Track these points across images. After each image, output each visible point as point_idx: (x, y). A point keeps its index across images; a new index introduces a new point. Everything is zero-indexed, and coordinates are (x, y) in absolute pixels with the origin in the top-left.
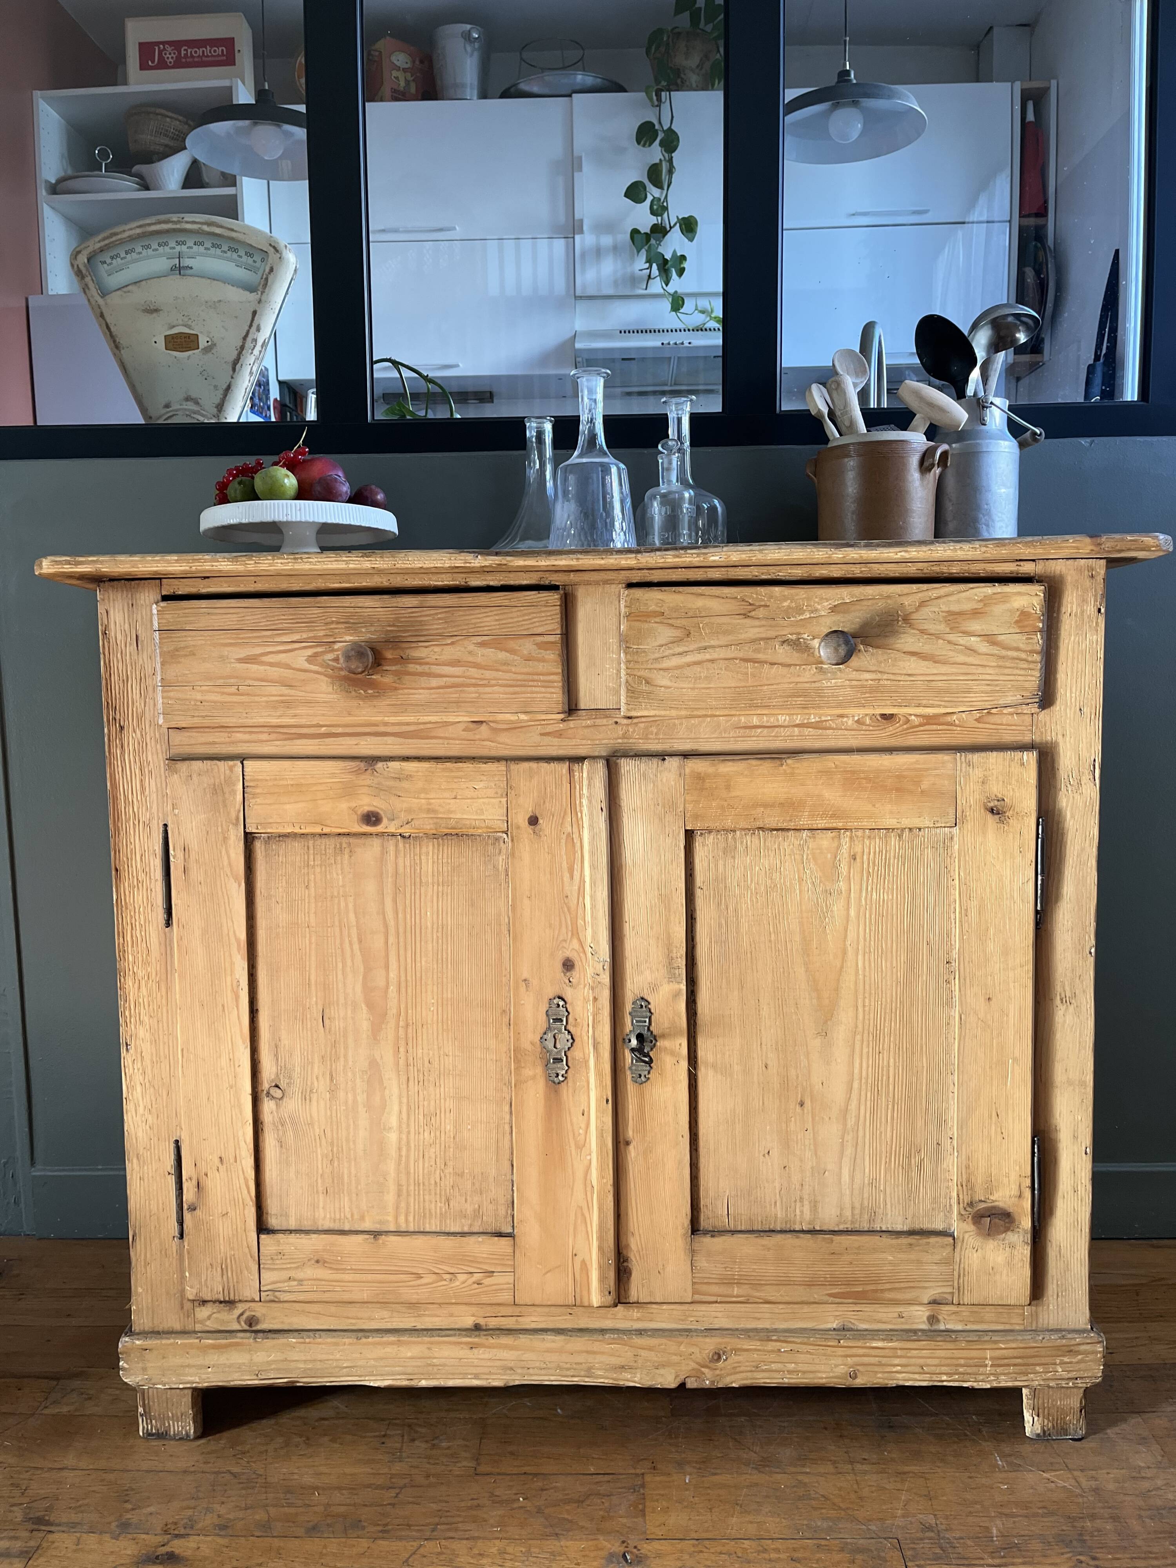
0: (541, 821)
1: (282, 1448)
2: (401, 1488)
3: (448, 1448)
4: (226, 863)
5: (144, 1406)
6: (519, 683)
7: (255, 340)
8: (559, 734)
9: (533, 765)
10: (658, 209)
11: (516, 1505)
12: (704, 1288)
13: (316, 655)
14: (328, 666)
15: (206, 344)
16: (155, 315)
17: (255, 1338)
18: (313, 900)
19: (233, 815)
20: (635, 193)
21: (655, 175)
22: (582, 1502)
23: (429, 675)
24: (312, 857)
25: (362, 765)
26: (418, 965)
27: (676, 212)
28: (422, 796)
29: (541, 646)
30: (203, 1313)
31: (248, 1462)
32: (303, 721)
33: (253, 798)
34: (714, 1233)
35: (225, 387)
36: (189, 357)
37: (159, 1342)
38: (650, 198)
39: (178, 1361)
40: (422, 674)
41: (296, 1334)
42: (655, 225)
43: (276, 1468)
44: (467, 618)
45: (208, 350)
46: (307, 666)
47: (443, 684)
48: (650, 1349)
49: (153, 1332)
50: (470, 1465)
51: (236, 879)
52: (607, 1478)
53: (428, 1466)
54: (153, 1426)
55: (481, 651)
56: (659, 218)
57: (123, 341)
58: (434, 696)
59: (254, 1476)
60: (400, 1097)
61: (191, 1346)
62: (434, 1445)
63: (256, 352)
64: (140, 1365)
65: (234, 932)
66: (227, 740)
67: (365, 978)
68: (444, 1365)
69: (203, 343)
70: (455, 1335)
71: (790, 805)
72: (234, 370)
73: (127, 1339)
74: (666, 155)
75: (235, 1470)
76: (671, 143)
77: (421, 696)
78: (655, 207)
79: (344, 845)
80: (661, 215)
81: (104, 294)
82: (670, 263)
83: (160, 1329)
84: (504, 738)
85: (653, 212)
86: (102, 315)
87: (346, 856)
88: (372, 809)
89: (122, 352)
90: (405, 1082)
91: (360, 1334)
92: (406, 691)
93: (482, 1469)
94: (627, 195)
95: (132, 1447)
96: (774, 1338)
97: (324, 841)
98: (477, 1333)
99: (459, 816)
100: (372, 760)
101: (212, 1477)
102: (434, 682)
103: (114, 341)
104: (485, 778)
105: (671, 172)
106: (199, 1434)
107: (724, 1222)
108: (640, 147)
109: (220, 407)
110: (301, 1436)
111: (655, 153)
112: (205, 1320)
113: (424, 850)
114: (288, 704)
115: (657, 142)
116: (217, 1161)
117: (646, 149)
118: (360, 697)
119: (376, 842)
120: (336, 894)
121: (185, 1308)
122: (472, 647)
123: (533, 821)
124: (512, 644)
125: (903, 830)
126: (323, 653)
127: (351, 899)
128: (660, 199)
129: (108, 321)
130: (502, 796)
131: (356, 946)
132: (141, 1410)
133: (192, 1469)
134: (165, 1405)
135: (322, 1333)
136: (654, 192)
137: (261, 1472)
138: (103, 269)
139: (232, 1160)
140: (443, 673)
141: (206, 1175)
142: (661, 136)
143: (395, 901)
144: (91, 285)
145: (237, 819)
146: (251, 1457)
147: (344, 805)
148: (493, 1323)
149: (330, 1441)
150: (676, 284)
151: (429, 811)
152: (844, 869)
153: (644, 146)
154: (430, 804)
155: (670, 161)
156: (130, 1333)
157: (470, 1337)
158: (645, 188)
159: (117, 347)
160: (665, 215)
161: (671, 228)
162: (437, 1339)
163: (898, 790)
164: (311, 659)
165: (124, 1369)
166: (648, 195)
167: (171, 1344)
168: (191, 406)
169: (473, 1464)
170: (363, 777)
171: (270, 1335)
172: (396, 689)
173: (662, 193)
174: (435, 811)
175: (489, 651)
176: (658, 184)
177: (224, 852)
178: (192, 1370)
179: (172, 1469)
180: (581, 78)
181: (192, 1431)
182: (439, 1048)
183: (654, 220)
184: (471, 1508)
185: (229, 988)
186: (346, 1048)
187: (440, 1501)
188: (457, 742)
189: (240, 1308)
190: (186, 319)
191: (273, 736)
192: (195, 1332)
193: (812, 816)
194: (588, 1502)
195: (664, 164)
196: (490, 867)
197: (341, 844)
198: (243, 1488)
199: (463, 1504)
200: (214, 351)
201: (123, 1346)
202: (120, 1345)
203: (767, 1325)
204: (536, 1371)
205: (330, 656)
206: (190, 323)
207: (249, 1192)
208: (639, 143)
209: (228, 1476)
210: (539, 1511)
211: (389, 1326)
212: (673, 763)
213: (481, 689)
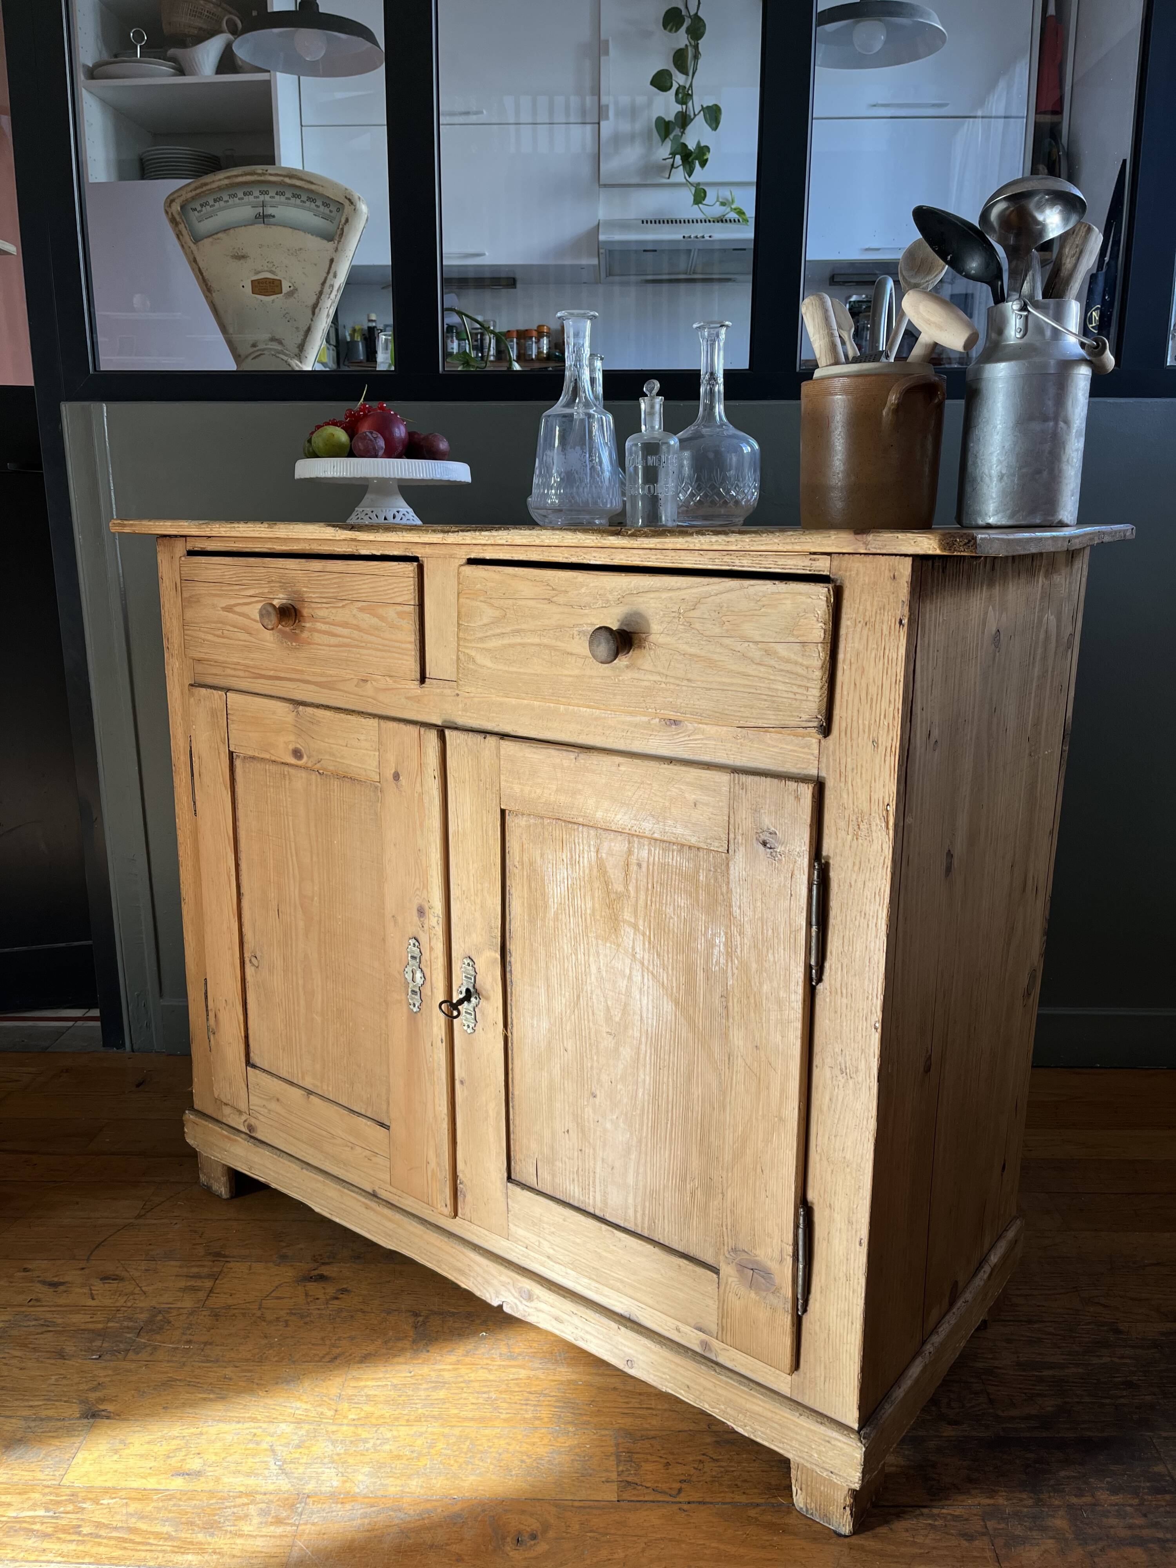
5: (200, 1163)
10: (684, 96)
20: (661, 84)
21: (681, 61)
27: (700, 100)
38: (675, 86)
42: (679, 113)
56: (684, 107)
74: (692, 40)
76: (697, 27)
78: (680, 95)
80: (686, 103)
82: (693, 155)
83: (206, 1112)
85: (678, 101)
94: (652, 83)
105: (696, 58)
108: (667, 35)
111: (681, 39)
115: (684, 28)
117: (674, 35)
128: (685, 87)
132: (200, 1166)
136: (679, 79)
142: (687, 22)
150: (699, 175)
153: (670, 31)
155: (696, 47)
158: (670, 76)
160: (690, 103)
161: (695, 115)
166: (674, 83)
173: (687, 78)
176: (684, 71)
183: (679, 108)
195: (689, 48)
208: (665, 28)
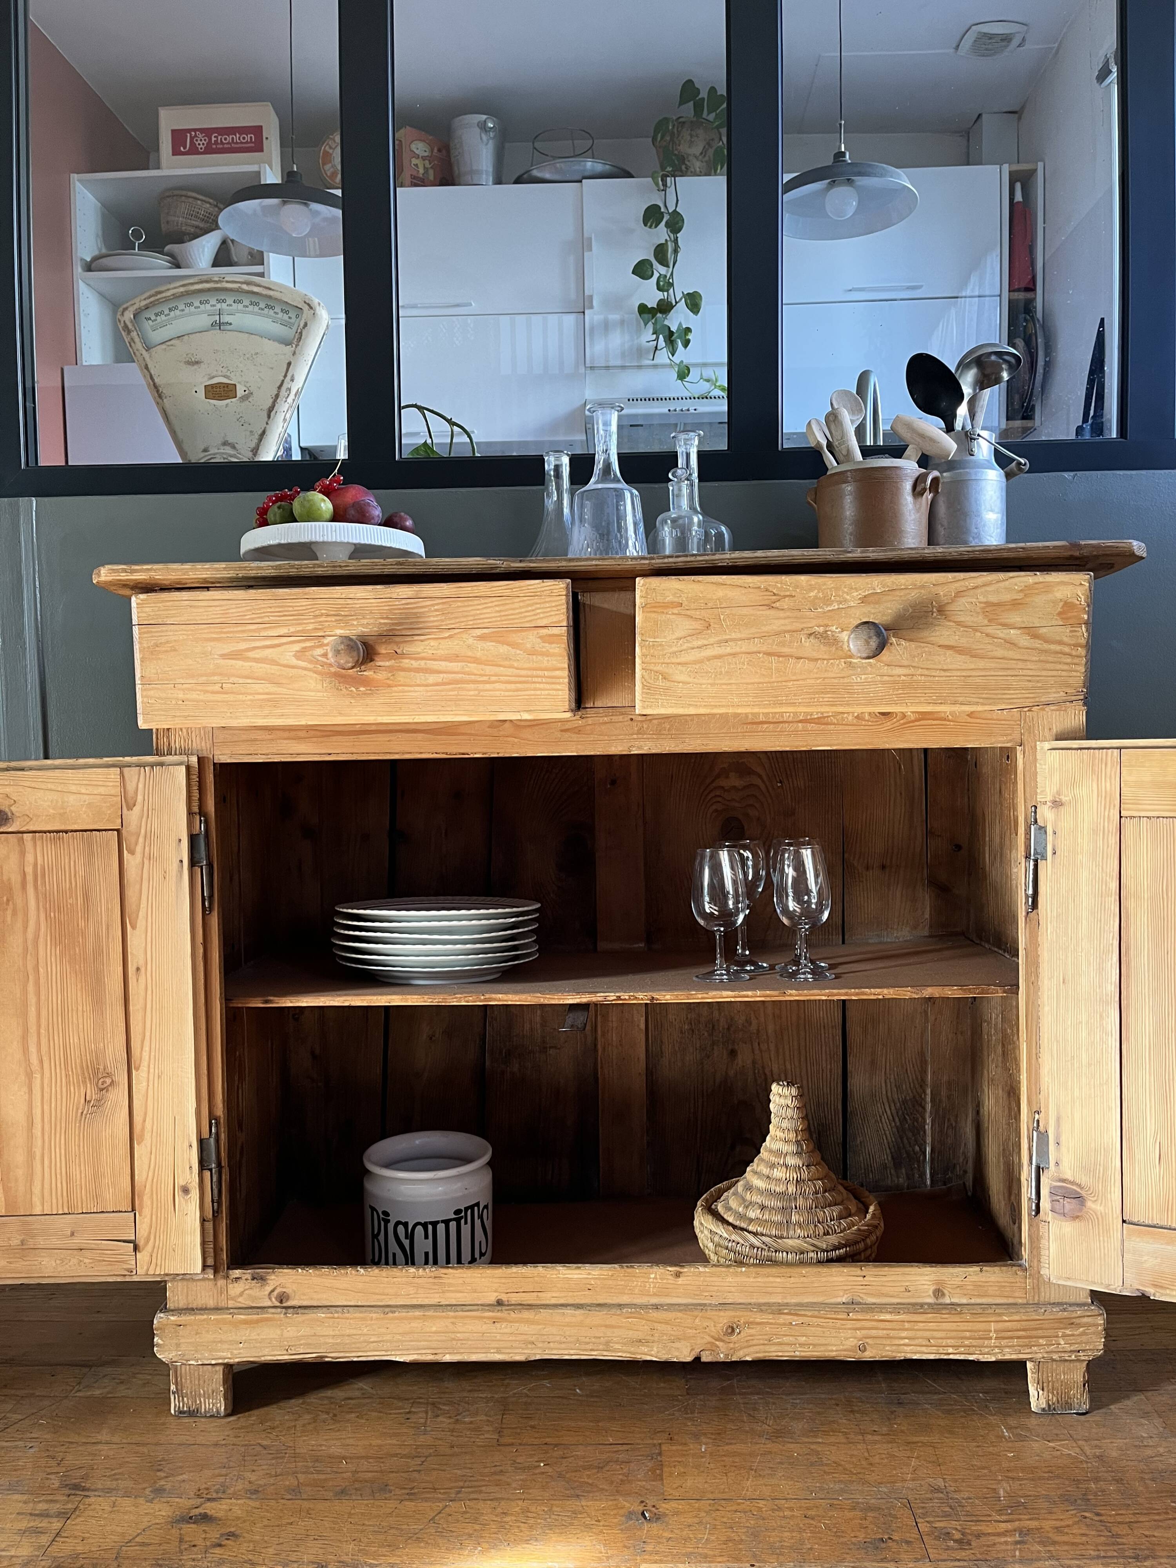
1: (309, 1424)
2: (427, 1457)
3: (471, 1423)
5: (176, 1384)
7: (289, 389)
8: (577, 730)
10: (665, 285)
11: (537, 1471)
13: (304, 650)
14: (317, 662)
15: (244, 393)
16: (196, 367)
17: (285, 1314)
20: (642, 270)
21: (661, 253)
22: (602, 1468)
23: (425, 671)
27: (681, 288)
29: (544, 639)
30: (235, 1289)
31: (277, 1436)
35: (260, 432)
36: (227, 405)
37: (193, 1317)
38: (656, 275)
39: (210, 1337)
40: (416, 670)
41: (325, 1309)
42: (661, 300)
43: (304, 1441)
45: (245, 398)
46: (295, 662)
48: (666, 1323)
49: (187, 1309)
50: (493, 1437)
52: (625, 1447)
53: (452, 1438)
54: (186, 1404)
55: (481, 645)
56: (666, 293)
57: (165, 391)
59: (283, 1448)
61: (225, 1322)
62: (457, 1420)
63: (290, 400)
64: (174, 1341)
68: (468, 1340)
69: (240, 392)
70: (478, 1310)
72: (269, 417)
73: (162, 1315)
74: (672, 236)
75: (265, 1443)
76: (676, 224)
78: (661, 283)
80: (667, 291)
81: (148, 349)
82: (675, 335)
83: (194, 1306)
84: (527, 734)
85: (659, 288)
86: (147, 367)
89: (165, 400)
91: (387, 1310)
93: (505, 1440)
94: (634, 272)
95: (164, 1424)
96: (786, 1311)
98: (500, 1308)
101: (243, 1449)
102: (434, 678)
103: (158, 391)
105: (676, 251)
106: (229, 1411)
108: (647, 228)
109: (255, 451)
110: (328, 1413)
111: (661, 233)
112: (238, 1297)
115: (663, 223)
117: (653, 230)
118: (351, 695)
121: (218, 1285)
122: (470, 641)
124: (511, 636)
128: (666, 276)
129: (153, 373)
132: (173, 1387)
133: (223, 1442)
134: (197, 1382)
135: (351, 1309)
136: (659, 270)
137: (291, 1444)
138: (147, 325)
142: (666, 218)
144: (137, 340)
146: (281, 1432)
148: (515, 1298)
149: (358, 1417)
150: (682, 355)
153: (650, 227)
155: (676, 241)
156: (165, 1309)
157: (493, 1311)
158: (652, 266)
159: (160, 396)
160: (671, 291)
161: (676, 303)
162: (461, 1313)
164: (299, 655)
165: (158, 1345)
166: (655, 272)
167: (204, 1320)
168: (228, 450)
169: (496, 1436)
171: (300, 1311)
172: (390, 686)
173: (667, 272)
175: (489, 645)
176: (664, 262)
178: (226, 1346)
179: (203, 1442)
180: (590, 165)
181: (223, 1408)
183: (660, 295)
184: (495, 1473)
187: (465, 1468)
188: (483, 739)
189: (272, 1284)
190: (224, 370)
192: (228, 1309)
194: (607, 1468)
195: (669, 243)
198: (273, 1459)
199: (487, 1470)
200: (250, 399)
201: (159, 1322)
202: (155, 1322)
203: (779, 1299)
204: (556, 1345)
205: (319, 651)
206: (228, 374)
208: (645, 225)
209: (258, 1448)
210: (560, 1476)
211: (415, 1302)
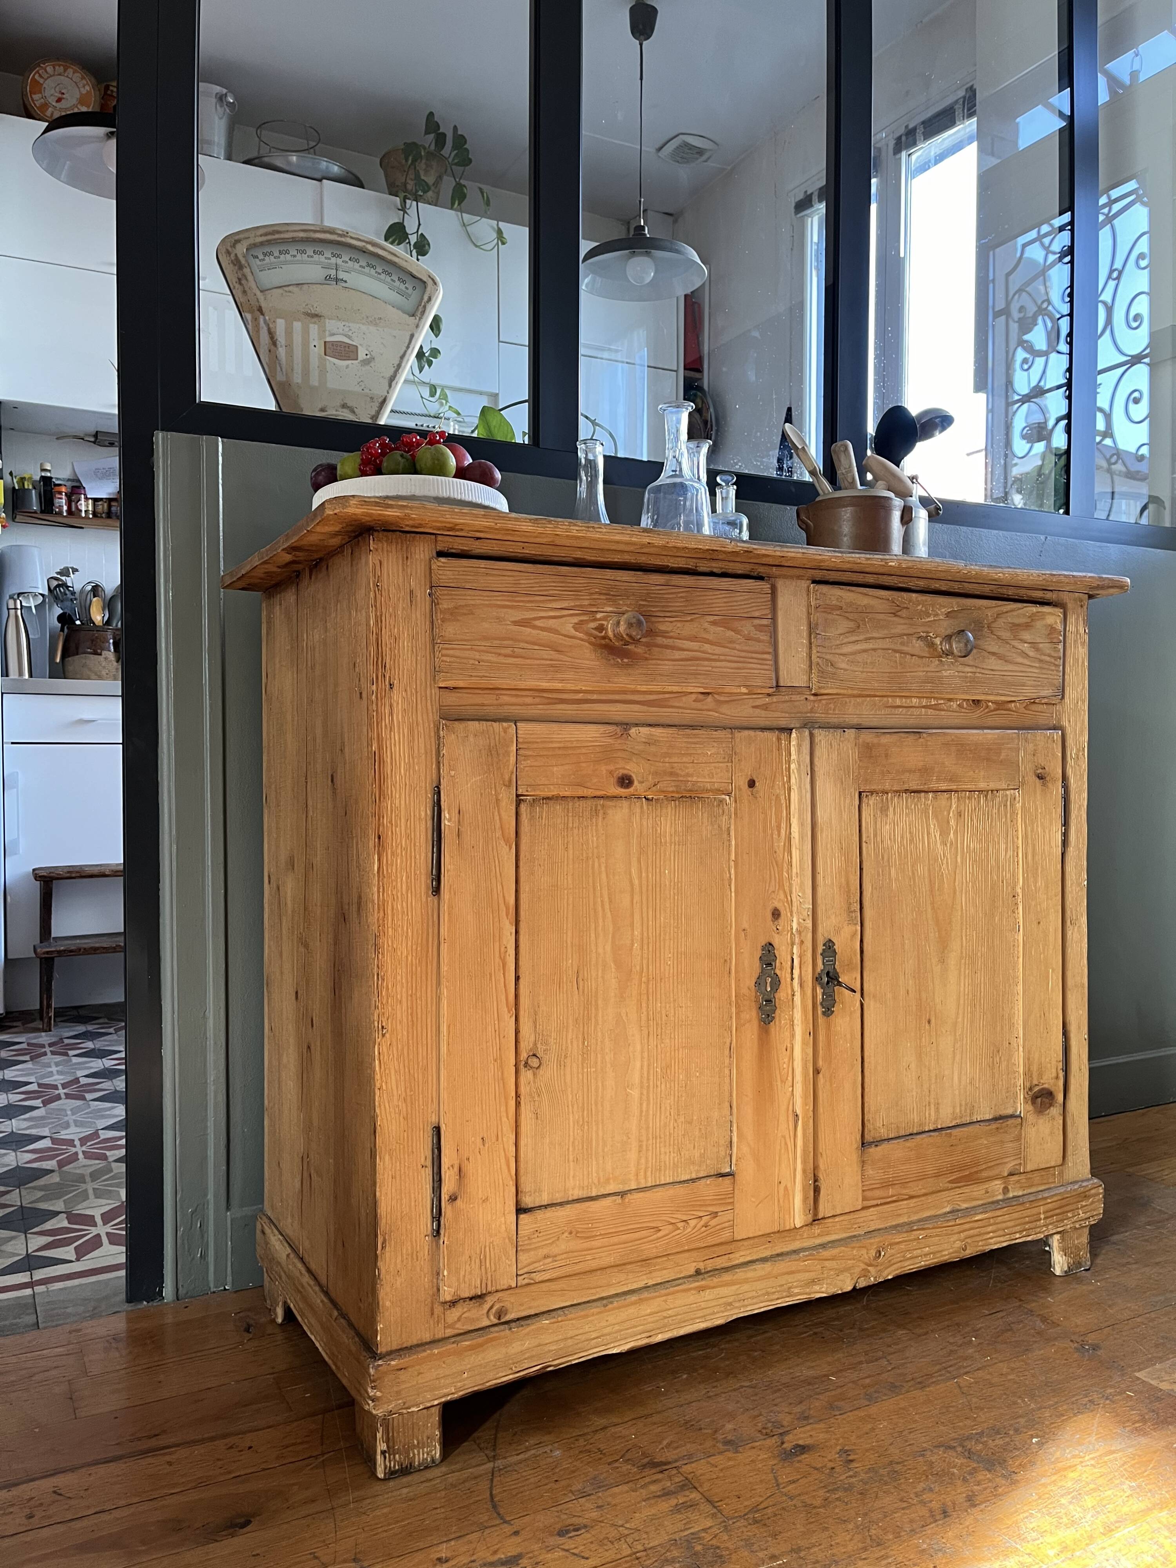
0: (757, 784)
4: (498, 825)
5: (388, 1441)
6: (742, 659)
8: (765, 707)
9: (752, 733)
12: (868, 1194)
13: (581, 622)
14: (591, 635)
17: (510, 1329)
18: (571, 862)
19: (507, 778)
23: (673, 648)
24: (570, 819)
25: (618, 730)
26: (658, 922)
28: (667, 760)
29: (759, 628)
30: (454, 1314)
32: (570, 686)
33: (524, 760)
34: (877, 1143)
37: (415, 1356)
39: (433, 1374)
40: (667, 647)
41: (546, 1315)
44: (702, 598)
46: (573, 632)
47: (683, 657)
48: (833, 1259)
49: (402, 1349)
51: (507, 842)
54: (397, 1461)
55: (713, 629)
58: (676, 667)
60: (642, 1052)
61: (448, 1353)
65: (504, 897)
66: (495, 702)
67: (613, 937)
70: (684, 1283)
71: (925, 771)
77: (666, 667)
79: (599, 807)
83: (409, 1344)
84: (725, 709)
87: (600, 818)
88: (625, 772)
90: (646, 1037)
92: (654, 662)
96: (915, 1228)
97: (582, 803)
98: (702, 1277)
99: (694, 779)
100: (626, 726)
102: (677, 655)
104: (715, 744)
106: (445, 1455)
107: (884, 1133)
112: (456, 1322)
113: (664, 811)
114: (556, 668)
116: (479, 1141)
118: (617, 665)
119: (625, 803)
120: (590, 855)
121: (436, 1311)
122: (706, 625)
123: (752, 784)
124: (737, 624)
125: (988, 791)
126: (587, 622)
127: (603, 860)
130: (728, 762)
131: (607, 906)
134: (410, 1432)
139: (494, 1139)
140: (684, 646)
141: (468, 1159)
143: (639, 862)
145: (510, 781)
147: (603, 769)
148: (710, 1265)
151: (672, 774)
152: (952, 823)
154: (673, 768)
157: (698, 1281)
162: (671, 1290)
163: (988, 760)
164: (577, 627)
167: (428, 1356)
170: (619, 741)
171: (523, 1323)
172: (646, 659)
174: (677, 775)
175: (720, 629)
177: (496, 813)
178: (447, 1381)
181: (439, 1454)
182: (674, 1001)
185: (497, 955)
186: (597, 1009)
188: (689, 711)
189: (490, 1301)
191: (537, 700)
192: (446, 1338)
193: (938, 780)
196: (716, 826)
197: (596, 806)
201: (373, 1373)
202: (368, 1373)
203: (904, 1219)
204: (750, 1301)
205: (593, 625)
207: (509, 1170)
212: (851, 733)
213: (714, 664)
